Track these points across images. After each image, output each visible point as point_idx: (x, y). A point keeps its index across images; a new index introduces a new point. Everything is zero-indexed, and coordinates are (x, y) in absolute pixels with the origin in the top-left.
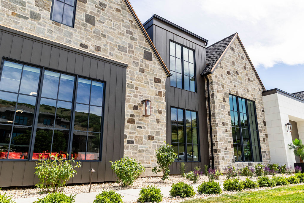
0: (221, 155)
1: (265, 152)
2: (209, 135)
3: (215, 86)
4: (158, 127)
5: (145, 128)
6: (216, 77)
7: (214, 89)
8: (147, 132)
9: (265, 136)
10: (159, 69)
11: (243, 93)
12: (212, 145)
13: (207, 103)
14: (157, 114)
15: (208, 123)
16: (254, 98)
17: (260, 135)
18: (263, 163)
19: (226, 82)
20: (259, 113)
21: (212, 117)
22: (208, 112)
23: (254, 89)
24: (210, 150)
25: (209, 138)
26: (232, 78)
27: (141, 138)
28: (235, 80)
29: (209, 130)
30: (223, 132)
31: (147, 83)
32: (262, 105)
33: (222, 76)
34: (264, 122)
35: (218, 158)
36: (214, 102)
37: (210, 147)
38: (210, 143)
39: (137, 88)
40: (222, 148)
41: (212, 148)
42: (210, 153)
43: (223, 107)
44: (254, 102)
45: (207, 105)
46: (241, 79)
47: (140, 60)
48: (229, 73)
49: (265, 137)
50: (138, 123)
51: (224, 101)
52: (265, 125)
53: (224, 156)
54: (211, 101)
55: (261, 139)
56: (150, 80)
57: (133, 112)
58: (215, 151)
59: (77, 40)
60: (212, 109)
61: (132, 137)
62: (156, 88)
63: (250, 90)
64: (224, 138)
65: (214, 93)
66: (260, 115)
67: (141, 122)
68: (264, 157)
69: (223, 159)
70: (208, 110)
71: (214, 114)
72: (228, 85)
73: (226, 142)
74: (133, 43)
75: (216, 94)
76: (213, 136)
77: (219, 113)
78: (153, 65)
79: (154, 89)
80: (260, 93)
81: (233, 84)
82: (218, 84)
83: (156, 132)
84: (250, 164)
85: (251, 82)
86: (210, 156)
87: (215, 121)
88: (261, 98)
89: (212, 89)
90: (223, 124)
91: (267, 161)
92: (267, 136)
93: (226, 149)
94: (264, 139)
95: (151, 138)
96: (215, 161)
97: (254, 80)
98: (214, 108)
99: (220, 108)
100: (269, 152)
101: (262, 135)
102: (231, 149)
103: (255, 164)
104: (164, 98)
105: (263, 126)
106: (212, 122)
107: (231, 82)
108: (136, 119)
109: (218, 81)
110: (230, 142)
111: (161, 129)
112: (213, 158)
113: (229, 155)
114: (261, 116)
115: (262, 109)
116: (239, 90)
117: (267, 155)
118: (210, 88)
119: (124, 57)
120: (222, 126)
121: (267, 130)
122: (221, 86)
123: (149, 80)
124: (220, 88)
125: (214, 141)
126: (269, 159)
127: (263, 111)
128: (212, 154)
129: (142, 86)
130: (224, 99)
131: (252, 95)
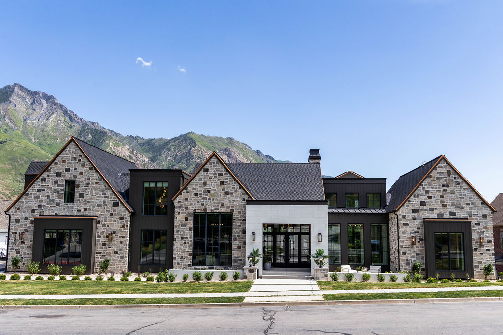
1: (238, 258)
3: (177, 210)
5: (112, 247)
7: (176, 212)
8: (114, 249)
14: (121, 238)
18: (233, 267)
20: (237, 223)
23: (234, 200)
27: (110, 253)
31: (115, 221)
34: (244, 230)
39: (108, 226)
40: (178, 256)
43: (184, 225)
48: (196, 195)
50: (108, 245)
52: (244, 234)
53: (180, 262)
55: (234, 247)
56: (117, 219)
57: (106, 240)
59: (75, 209)
61: (105, 253)
62: (121, 223)
64: (181, 249)
73: (183, 252)
74: (106, 199)
75: (177, 216)
77: (178, 231)
78: (120, 209)
79: (119, 224)
80: (244, 203)
83: (120, 249)
85: (230, 195)
87: (173, 237)
90: (182, 238)
92: (244, 244)
95: (116, 252)
97: (236, 191)
98: (175, 227)
99: (180, 227)
100: (245, 258)
101: (236, 243)
102: (189, 256)
108: (107, 243)
110: (189, 251)
111: (123, 247)
113: (185, 261)
119: (100, 210)
120: (180, 240)
126: (243, 264)
127: (244, 220)
129: (111, 224)
130: (186, 218)
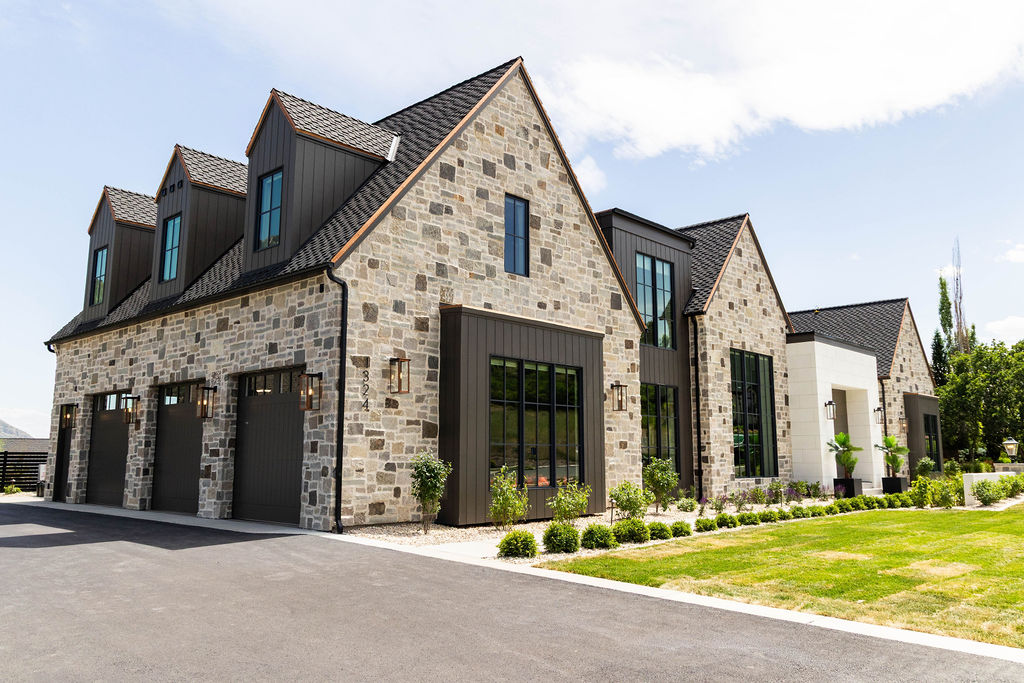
0: (715, 467)
1: (784, 457)
2: (694, 430)
3: (709, 338)
4: (631, 426)
5: (615, 429)
6: (711, 318)
7: (708, 343)
9: (786, 425)
10: (631, 322)
11: (752, 344)
12: (700, 448)
13: (692, 368)
15: (693, 408)
16: (771, 351)
17: (777, 425)
18: (780, 478)
19: (726, 326)
20: (778, 380)
21: (701, 397)
22: (693, 387)
23: (773, 330)
24: (695, 457)
25: (695, 436)
26: (736, 316)
28: (741, 318)
29: (694, 421)
30: (720, 426)
32: (785, 361)
33: (720, 314)
34: (787, 397)
35: (710, 472)
36: (705, 370)
37: (695, 452)
38: (695, 445)
40: (717, 455)
41: (699, 454)
42: (695, 464)
43: (720, 377)
44: (770, 359)
45: (692, 373)
46: (750, 315)
47: (606, 312)
48: (731, 306)
49: (786, 429)
51: (723, 365)
52: (787, 404)
53: (720, 468)
54: (700, 367)
55: (779, 432)
56: (620, 345)
58: (706, 459)
59: (533, 298)
60: (702, 381)
62: (627, 358)
63: (765, 333)
64: (720, 436)
65: (708, 351)
66: (780, 383)
67: (611, 420)
68: (782, 466)
69: (718, 474)
70: (693, 383)
71: (706, 393)
72: (730, 332)
73: (723, 443)
75: (710, 352)
76: (702, 432)
77: (713, 390)
78: (623, 317)
79: (625, 361)
80: (783, 338)
81: (738, 327)
82: (713, 333)
83: (630, 434)
84: (758, 482)
85: (768, 317)
86: (696, 468)
87: (706, 405)
88: (784, 347)
89: (704, 343)
90: (720, 409)
91: (786, 475)
92: (789, 427)
93: (722, 456)
94: (784, 432)
95: (623, 445)
96: (704, 477)
97: (774, 311)
98: (707, 381)
99: (715, 380)
100: (791, 457)
101: (780, 424)
102: (730, 455)
103: (766, 483)
104: (637, 374)
105: (784, 405)
106: (701, 407)
107: (734, 324)
109: (714, 326)
110: (730, 442)
111: (635, 429)
112: (700, 472)
113: (726, 467)
114: (781, 386)
115: (784, 372)
116: (746, 337)
117: (786, 462)
118: (699, 341)
119: (587, 311)
120: (718, 413)
121: (792, 413)
122: (718, 336)
123: (618, 346)
124: (716, 340)
125: (704, 442)
126: (790, 471)
127: (786, 375)
128: (700, 466)
130: (722, 360)
131: (768, 344)
